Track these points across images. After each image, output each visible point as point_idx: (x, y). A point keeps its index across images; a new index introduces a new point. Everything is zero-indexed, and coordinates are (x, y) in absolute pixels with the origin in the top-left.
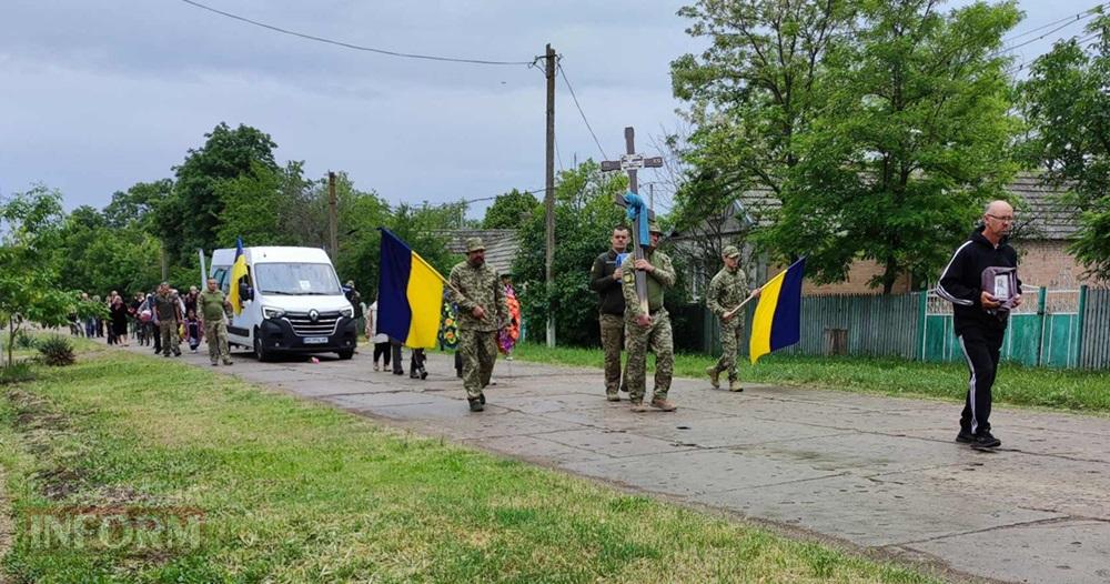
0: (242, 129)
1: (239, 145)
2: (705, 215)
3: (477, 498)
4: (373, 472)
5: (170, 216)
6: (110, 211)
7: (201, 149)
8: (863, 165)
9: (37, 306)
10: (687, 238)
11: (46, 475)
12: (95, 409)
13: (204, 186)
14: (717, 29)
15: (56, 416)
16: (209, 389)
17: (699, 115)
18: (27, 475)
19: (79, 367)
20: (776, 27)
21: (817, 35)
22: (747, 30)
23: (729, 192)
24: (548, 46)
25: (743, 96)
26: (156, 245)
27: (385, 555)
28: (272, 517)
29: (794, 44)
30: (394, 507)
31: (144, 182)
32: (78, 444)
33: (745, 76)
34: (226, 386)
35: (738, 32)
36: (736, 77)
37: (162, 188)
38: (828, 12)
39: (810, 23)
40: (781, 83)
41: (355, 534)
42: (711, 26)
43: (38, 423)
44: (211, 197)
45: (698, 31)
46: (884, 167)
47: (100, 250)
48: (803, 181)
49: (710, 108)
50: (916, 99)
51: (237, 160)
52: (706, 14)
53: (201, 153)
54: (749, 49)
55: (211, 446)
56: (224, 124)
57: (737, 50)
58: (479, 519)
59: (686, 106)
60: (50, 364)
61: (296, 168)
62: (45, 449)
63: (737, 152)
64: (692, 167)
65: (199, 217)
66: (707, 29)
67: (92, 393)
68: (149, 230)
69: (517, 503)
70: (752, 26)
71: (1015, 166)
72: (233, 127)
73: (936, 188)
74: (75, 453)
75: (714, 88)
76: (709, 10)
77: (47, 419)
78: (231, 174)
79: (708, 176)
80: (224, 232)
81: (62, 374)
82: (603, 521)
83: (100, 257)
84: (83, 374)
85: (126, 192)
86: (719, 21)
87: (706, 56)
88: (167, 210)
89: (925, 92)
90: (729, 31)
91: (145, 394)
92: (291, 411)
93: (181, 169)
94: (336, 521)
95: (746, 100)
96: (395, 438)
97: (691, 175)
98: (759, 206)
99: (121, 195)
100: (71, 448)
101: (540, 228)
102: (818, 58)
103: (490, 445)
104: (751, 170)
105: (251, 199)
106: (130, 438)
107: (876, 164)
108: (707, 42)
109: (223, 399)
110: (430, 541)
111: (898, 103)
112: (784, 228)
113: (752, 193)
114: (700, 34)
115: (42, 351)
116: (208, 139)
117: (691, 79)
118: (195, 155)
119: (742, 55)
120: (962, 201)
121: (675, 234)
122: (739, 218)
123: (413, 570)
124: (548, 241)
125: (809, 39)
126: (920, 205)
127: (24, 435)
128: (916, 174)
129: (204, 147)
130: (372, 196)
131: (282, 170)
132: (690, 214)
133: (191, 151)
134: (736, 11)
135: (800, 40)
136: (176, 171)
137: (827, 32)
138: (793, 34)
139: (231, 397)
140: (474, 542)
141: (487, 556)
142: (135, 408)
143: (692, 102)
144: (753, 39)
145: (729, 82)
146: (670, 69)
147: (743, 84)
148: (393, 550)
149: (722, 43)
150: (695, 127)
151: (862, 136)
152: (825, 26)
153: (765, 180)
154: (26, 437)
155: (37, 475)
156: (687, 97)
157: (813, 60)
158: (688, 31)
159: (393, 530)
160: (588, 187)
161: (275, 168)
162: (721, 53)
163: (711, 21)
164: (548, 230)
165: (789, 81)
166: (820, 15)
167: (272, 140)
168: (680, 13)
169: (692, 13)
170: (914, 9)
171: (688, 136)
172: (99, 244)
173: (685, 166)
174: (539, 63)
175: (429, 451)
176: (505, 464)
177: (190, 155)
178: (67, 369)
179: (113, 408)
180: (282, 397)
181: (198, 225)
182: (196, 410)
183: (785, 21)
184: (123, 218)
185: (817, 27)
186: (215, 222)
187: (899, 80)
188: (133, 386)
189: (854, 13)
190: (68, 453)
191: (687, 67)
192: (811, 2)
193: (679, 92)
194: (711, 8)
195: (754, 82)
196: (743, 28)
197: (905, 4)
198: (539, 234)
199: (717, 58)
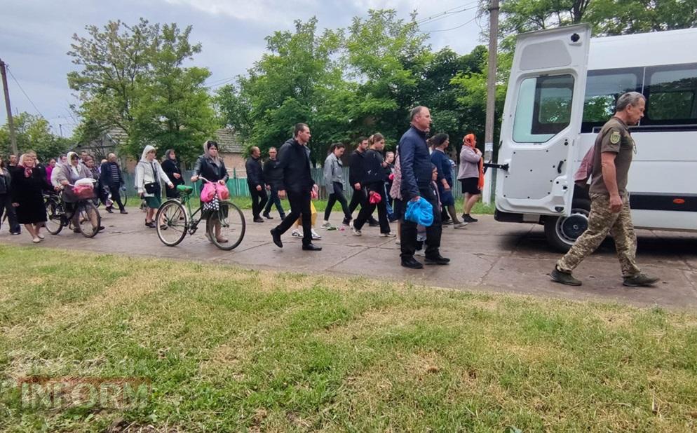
2: (93, 138)
3: (23, 265)
8: (161, 123)
10: (86, 148)
14: (87, 62)
17: (83, 96)
20: (114, 64)
21: (133, 70)
22: (101, 64)
23: (103, 130)
25: (103, 91)
29: (123, 73)
33: (103, 83)
35: (97, 65)
36: (99, 83)
38: (136, 62)
39: (128, 65)
40: (120, 87)
45: (78, 62)
46: (169, 123)
48: (136, 127)
49: (89, 95)
50: (178, 99)
52: (81, 56)
54: (103, 72)
57: (98, 73)
58: (31, 272)
59: (78, 93)
63: (105, 113)
64: (85, 118)
66: (83, 62)
69: (46, 264)
70: (103, 63)
71: (218, 127)
73: (190, 132)
75: (90, 87)
79: (92, 122)
82: (94, 266)
86: (88, 60)
87: (84, 73)
89: (180, 97)
90: (93, 64)
95: (105, 93)
97: (84, 121)
98: (118, 136)
102: (134, 79)
104: (113, 122)
107: (166, 122)
108: (84, 68)
110: (8, 286)
111: (171, 100)
112: (132, 145)
113: (114, 130)
114: (79, 64)
117: (78, 82)
119: (101, 74)
120: (200, 137)
121: (79, 146)
122: (110, 140)
125: (129, 71)
126: (186, 139)
128: (182, 128)
132: (86, 138)
134: (95, 56)
135: (126, 71)
137: (136, 70)
138: (122, 68)
140: (33, 283)
141: (44, 287)
143: (80, 92)
144: (104, 68)
145: (96, 85)
146: (67, 77)
147: (102, 86)
150: (82, 102)
151: (159, 112)
152: (135, 67)
153: (120, 126)
156: (77, 89)
158: (73, 62)
160: (25, 124)
162: (91, 73)
163: (83, 59)
165: (124, 87)
166: (132, 63)
168: (68, 54)
169: (74, 55)
170: (171, 65)
171: (81, 105)
173: (81, 118)
183: (117, 63)
185: (132, 67)
187: (170, 92)
189: (146, 64)
191: (75, 77)
192: (128, 58)
193: (72, 87)
194: (83, 53)
195: (108, 86)
196: (99, 64)
197: (168, 63)
198: (8, 145)
199: (89, 75)
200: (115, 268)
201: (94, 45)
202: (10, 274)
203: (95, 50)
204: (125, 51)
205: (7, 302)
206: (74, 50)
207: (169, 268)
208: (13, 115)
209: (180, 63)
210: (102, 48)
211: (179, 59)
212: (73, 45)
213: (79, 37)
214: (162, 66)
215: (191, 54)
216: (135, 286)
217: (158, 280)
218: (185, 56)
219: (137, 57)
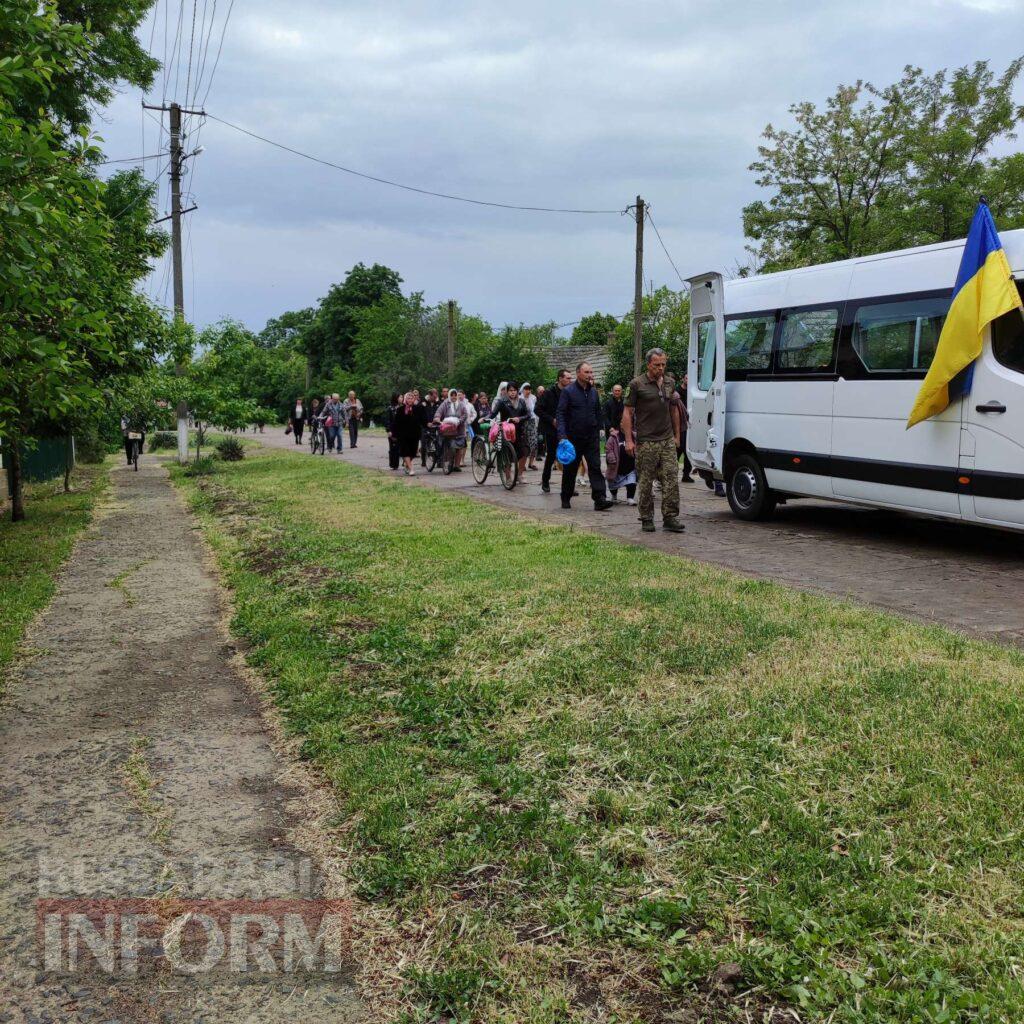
0: (376, 268)
1: (373, 280)
3: (618, 579)
4: (520, 555)
5: (315, 338)
6: (264, 334)
7: (342, 284)
9: (222, 413)
11: (249, 553)
12: (273, 498)
13: (343, 313)
14: (783, 180)
15: (244, 504)
16: (359, 481)
17: (766, 250)
18: (234, 553)
19: (248, 463)
20: (835, 176)
21: (872, 183)
22: (810, 180)
24: (638, 197)
25: (804, 234)
26: (300, 362)
27: (552, 627)
28: (445, 592)
29: (851, 190)
30: (549, 586)
31: (291, 311)
32: (269, 527)
33: (808, 218)
34: (374, 478)
35: (801, 181)
36: (799, 219)
37: (306, 315)
38: (881, 164)
39: (864, 173)
40: (840, 223)
41: (521, 608)
42: (778, 178)
43: (231, 509)
44: (348, 322)
45: (766, 182)
47: (257, 366)
49: (777, 245)
51: (371, 292)
52: (773, 168)
53: (341, 287)
54: (811, 195)
55: (376, 530)
56: (361, 264)
57: (801, 198)
58: (627, 598)
59: (757, 244)
60: (225, 459)
61: (418, 297)
62: (242, 531)
65: (338, 339)
66: (775, 181)
67: (267, 484)
68: (296, 349)
69: (653, 584)
70: (813, 176)
72: (369, 266)
74: (270, 536)
75: (781, 229)
76: (776, 165)
77: (237, 507)
78: (365, 303)
80: (358, 350)
81: (236, 468)
82: (735, 602)
83: (256, 371)
84: (252, 468)
85: (277, 319)
86: (785, 174)
87: (773, 202)
88: (312, 333)
90: (793, 181)
91: (310, 485)
92: (434, 501)
93: (325, 300)
94: (502, 598)
95: (808, 237)
96: (529, 525)
99: (274, 321)
100: (265, 531)
101: (629, 345)
102: (872, 202)
103: (612, 532)
105: (383, 323)
106: (307, 524)
108: (774, 191)
109: (373, 489)
110: (588, 616)
114: (767, 184)
115: (219, 448)
116: (348, 276)
117: (760, 222)
118: (337, 289)
119: (806, 200)
123: (578, 641)
124: (636, 357)
125: (865, 185)
127: (222, 519)
129: (344, 282)
130: (476, 319)
131: (406, 300)
133: (333, 285)
134: (800, 165)
135: (857, 187)
136: (321, 302)
137: (880, 180)
138: (850, 182)
139: (380, 488)
140: (628, 620)
141: (643, 631)
142: (303, 497)
143: (762, 241)
144: (814, 187)
145: (794, 224)
146: (741, 214)
147: (805, 225)
148: (558, 623)
149: (787, 191)
150: (763, 262)
152: (878, 176)
154: (223, 521)
155: (242, 553)
156: (757, 236)
157: (868, 203)
158: (758, 182)
159: (553, 605)
160: (661, 309)
161: (400, 298)
162: (788, 200)
163: (777, 174)
164: (636, 348)
165: (847, 222)
166: (873, 166)
167: (400, 276)
168: (751, 168)
169: (762, 168)
170: (960, 159)
171: (758, 267)
172: (255, 361)
174: (630, 211)
175: (561, 537)
176: (632, 549)
177: (332, 289)
178: (238, 463)
179: (285, 497)
180: (423, 489)
181: (336, 345)
182: (354, 499)
183: (843, 172)
184: (274, 340)
185: (871, 176)
186: (350, 342)
187: (948, 220)
188: (297, 478)
189: (903, 165)
190: (263, 536)
191: (757, 211)
192: (866, 156)
193: (750, 233)
194: (778, 163)
195: (816, 223)
196: (806, 178)
197: (952, 156)
198: (628, 351)
199: (783, 204)
200: (773, 616)
201: (802, 142)
202: (595, 596)
203: (802, 150)
204: (861, 144)
205: (583, 648)
206: (761, 159)
207: (885, 634)
208: (644, 295)
209: (981, 149)
210: (817, 145)
211: (980, 143)
212: (762, 150)
213: (777, 131)
214: (937, 164)
215: (1011, 125)
216: (806, 662)
217: (857, 660)
218: (997, 131)
219: (885, 153)
